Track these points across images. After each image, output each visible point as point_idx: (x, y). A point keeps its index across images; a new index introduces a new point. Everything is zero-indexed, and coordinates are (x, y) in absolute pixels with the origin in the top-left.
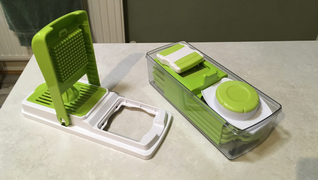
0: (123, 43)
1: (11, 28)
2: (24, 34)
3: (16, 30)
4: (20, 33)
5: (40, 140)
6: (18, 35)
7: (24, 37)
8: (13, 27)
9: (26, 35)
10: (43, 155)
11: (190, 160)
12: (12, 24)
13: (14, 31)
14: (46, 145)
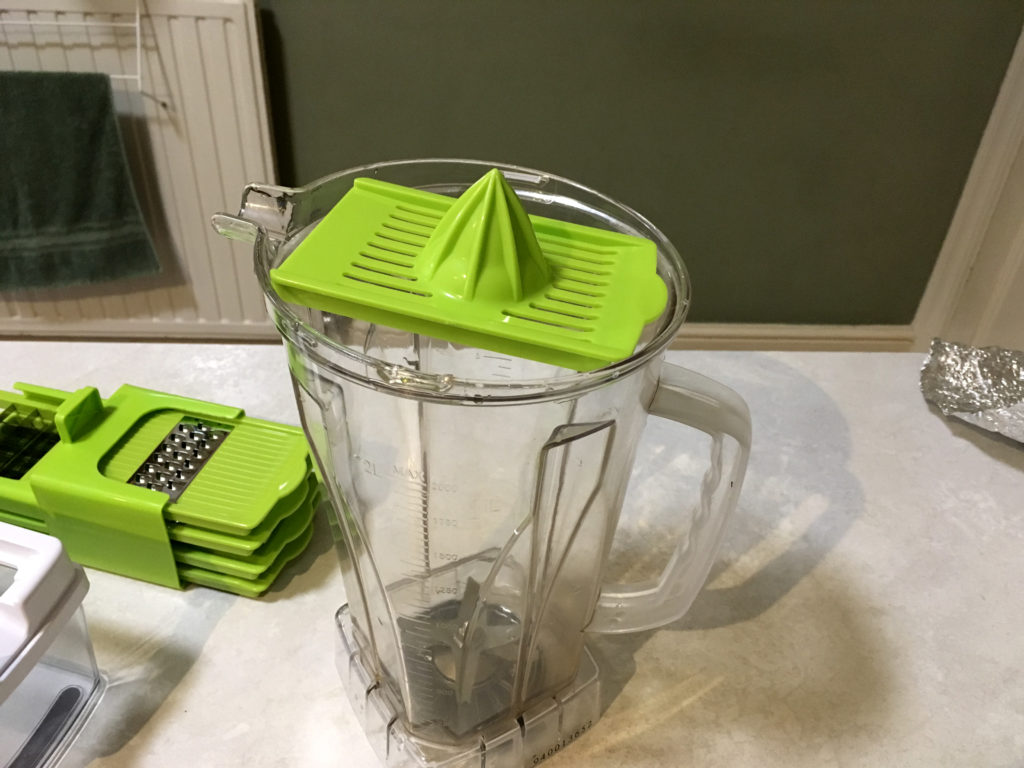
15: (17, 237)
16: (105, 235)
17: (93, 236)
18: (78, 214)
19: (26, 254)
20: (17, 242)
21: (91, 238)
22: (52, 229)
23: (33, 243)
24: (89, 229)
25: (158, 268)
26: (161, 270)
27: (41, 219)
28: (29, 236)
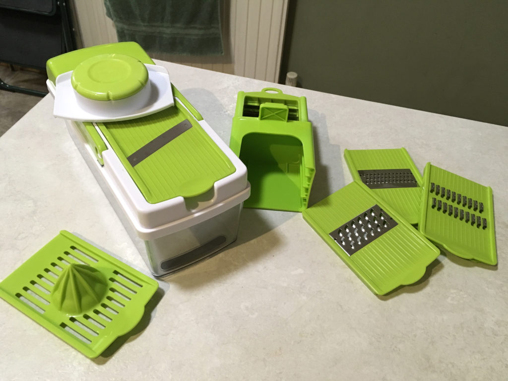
0: (274, 82)
1: (109, 15)
2: (126, 27)
3: (115, 19)
4: (120, 25)
5: (30, 207)
6: (117, 27)
7: (126, 32)
8: (112, 13)
9: (128, 30)
10: (23, 233)
11: (247, 308)
12: (110, 7)
13: (112, 19)
14: (35, 218)
15: (162, 26)
16: (201, 32)
17: (196, 32)
18: (191, 20)
19: (164, 36)
20: (161, 29)
21: (195, 33)
22: (178, 25)
23: (168, 31)
24: (195, 28)
25: (222, 53)
26: (223, 54)
27: (174, 20)
28: (167, 27)
